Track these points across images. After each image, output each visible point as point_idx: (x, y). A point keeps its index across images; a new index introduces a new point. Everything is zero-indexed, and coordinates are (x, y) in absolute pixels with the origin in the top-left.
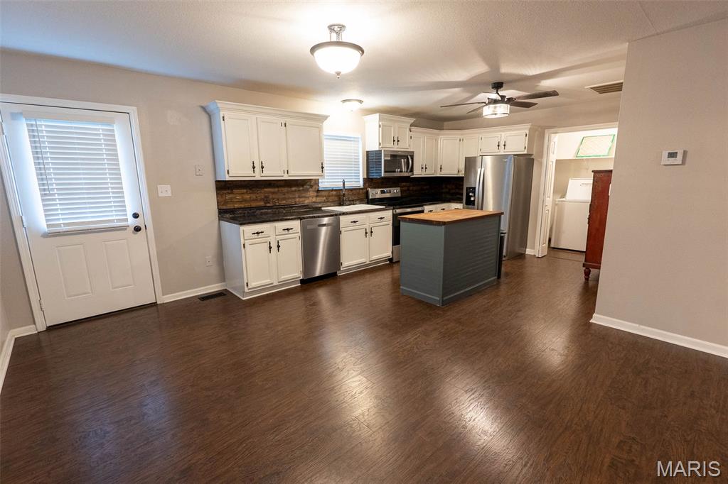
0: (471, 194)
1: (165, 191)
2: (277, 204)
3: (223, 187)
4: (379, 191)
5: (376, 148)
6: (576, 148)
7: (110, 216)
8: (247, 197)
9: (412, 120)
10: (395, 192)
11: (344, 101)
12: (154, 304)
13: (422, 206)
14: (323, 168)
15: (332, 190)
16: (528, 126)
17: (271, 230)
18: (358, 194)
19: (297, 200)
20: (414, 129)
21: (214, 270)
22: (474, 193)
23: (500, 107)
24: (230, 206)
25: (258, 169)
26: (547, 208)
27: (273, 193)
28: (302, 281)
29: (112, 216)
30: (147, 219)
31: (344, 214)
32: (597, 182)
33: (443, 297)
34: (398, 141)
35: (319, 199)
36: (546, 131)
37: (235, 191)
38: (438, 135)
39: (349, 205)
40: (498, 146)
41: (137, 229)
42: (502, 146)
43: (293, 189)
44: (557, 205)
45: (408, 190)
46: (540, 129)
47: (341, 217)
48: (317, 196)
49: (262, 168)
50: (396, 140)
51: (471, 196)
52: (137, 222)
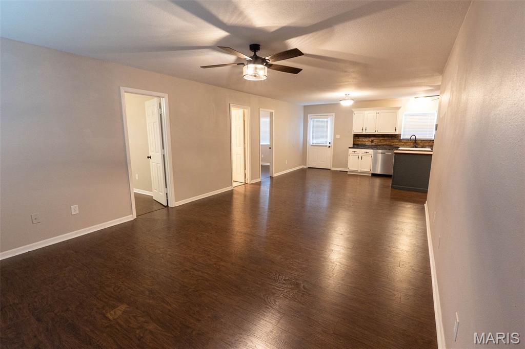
1: (338, 136)
2: (377, 144)
3: (356, 136)
8: (364, 140)
11: (415, 98)
12: (329, 169)
15: (409, 140)
17: (360, 151)
19: (387, 143)
24: (357, 143)
25: (364, 130)
27: (375, 139)
28: (372, 174)
29: (324, 142)
37: (360, 138)
41: (329, 147)
48: (399, 142)
49: (366, 130)
52: (330, 145)
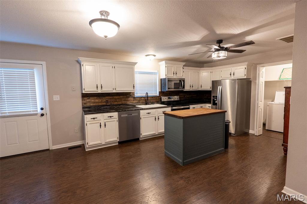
0: (215, 100)
1: (56, 98)
2: (113, 104)
3: (85, 96)
4: (167, 97)
5: (164, 77)
6: (280, 74)
7: (30, 109)
8: (97, 101)
9: (184, 63)
10: (176, 98)
11: (147, 56)
12: (48, 150)
13: (189, 105)
14: (134, 87)
15: (142, 97)
16: (246, 63)
17: (102, 117)
18: (156, 99)
19: (123, 102)
20: (185, 67)
21: (79, 135)
22: (217, 99)
23: (221, 53)
24: (88, 105)
25: (99, 87)
26: (260, 108)
27: (110, 99)
28: (119, 142)
29: (31, 109)
30: (47, 111)
31: (142, 109)
32: (288, 94)
33: (183, 160)
34: (176, 74)
35: (134, 101)
36: (258, 66)
37: (90, 98)
38: (200, 70)
39: (151, 104)
40: (230, 74)
41: (42, 115)
42: (232, 75)
43: (121, 97)
44: (268, 106)
45: (184, 97)
46: (254, 65)
47: (140, 111)
48: (134, 100)
49: (102, 87)
50: (175, 73)
51: (216, 101)
52: (43, 112)
